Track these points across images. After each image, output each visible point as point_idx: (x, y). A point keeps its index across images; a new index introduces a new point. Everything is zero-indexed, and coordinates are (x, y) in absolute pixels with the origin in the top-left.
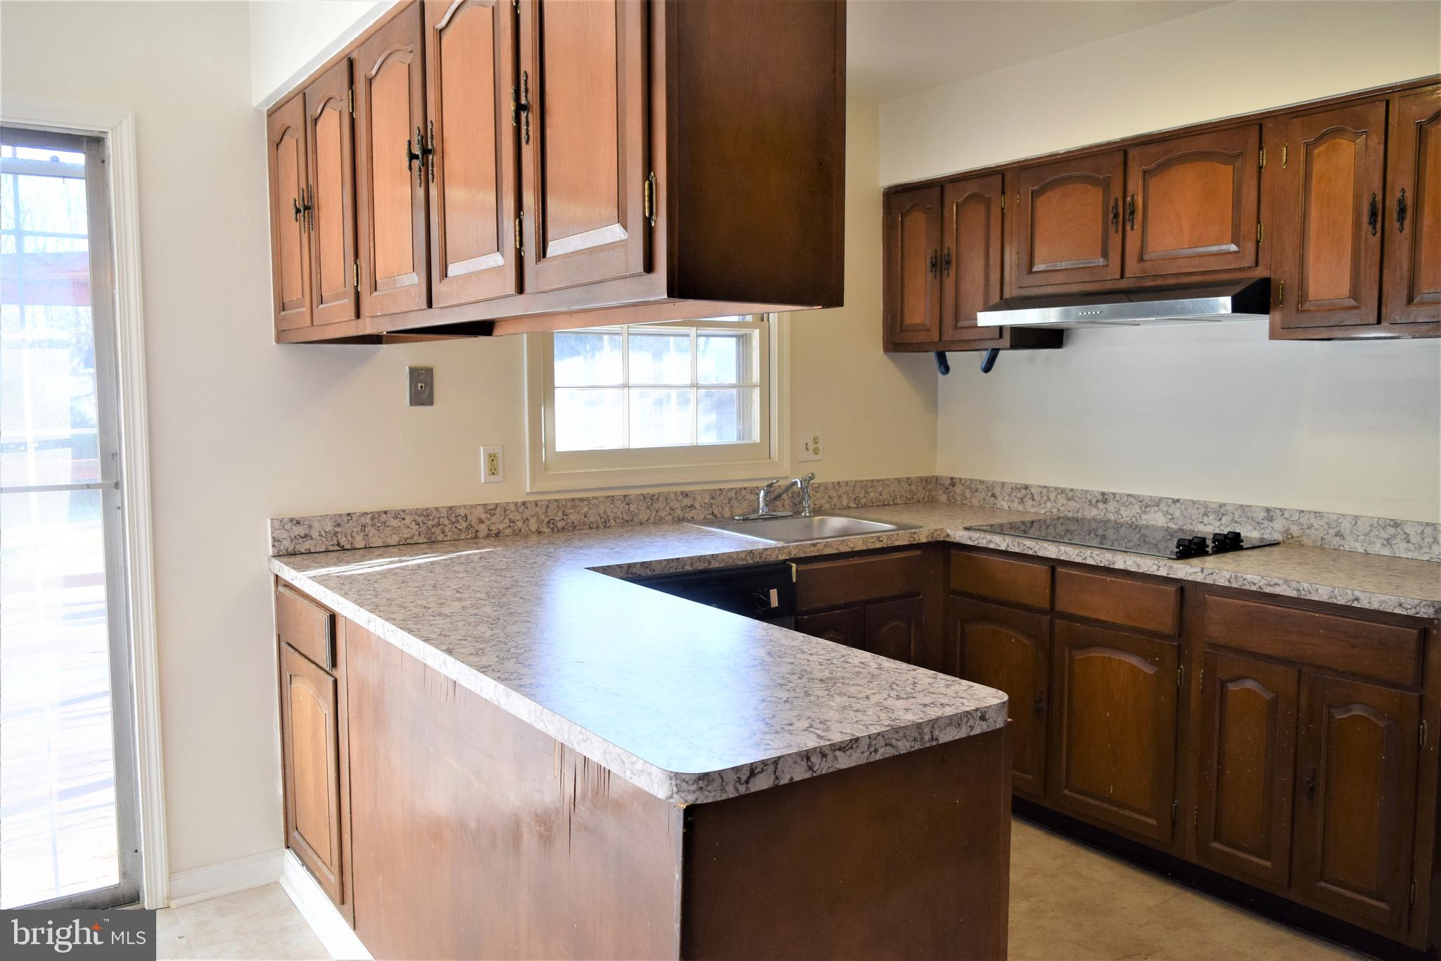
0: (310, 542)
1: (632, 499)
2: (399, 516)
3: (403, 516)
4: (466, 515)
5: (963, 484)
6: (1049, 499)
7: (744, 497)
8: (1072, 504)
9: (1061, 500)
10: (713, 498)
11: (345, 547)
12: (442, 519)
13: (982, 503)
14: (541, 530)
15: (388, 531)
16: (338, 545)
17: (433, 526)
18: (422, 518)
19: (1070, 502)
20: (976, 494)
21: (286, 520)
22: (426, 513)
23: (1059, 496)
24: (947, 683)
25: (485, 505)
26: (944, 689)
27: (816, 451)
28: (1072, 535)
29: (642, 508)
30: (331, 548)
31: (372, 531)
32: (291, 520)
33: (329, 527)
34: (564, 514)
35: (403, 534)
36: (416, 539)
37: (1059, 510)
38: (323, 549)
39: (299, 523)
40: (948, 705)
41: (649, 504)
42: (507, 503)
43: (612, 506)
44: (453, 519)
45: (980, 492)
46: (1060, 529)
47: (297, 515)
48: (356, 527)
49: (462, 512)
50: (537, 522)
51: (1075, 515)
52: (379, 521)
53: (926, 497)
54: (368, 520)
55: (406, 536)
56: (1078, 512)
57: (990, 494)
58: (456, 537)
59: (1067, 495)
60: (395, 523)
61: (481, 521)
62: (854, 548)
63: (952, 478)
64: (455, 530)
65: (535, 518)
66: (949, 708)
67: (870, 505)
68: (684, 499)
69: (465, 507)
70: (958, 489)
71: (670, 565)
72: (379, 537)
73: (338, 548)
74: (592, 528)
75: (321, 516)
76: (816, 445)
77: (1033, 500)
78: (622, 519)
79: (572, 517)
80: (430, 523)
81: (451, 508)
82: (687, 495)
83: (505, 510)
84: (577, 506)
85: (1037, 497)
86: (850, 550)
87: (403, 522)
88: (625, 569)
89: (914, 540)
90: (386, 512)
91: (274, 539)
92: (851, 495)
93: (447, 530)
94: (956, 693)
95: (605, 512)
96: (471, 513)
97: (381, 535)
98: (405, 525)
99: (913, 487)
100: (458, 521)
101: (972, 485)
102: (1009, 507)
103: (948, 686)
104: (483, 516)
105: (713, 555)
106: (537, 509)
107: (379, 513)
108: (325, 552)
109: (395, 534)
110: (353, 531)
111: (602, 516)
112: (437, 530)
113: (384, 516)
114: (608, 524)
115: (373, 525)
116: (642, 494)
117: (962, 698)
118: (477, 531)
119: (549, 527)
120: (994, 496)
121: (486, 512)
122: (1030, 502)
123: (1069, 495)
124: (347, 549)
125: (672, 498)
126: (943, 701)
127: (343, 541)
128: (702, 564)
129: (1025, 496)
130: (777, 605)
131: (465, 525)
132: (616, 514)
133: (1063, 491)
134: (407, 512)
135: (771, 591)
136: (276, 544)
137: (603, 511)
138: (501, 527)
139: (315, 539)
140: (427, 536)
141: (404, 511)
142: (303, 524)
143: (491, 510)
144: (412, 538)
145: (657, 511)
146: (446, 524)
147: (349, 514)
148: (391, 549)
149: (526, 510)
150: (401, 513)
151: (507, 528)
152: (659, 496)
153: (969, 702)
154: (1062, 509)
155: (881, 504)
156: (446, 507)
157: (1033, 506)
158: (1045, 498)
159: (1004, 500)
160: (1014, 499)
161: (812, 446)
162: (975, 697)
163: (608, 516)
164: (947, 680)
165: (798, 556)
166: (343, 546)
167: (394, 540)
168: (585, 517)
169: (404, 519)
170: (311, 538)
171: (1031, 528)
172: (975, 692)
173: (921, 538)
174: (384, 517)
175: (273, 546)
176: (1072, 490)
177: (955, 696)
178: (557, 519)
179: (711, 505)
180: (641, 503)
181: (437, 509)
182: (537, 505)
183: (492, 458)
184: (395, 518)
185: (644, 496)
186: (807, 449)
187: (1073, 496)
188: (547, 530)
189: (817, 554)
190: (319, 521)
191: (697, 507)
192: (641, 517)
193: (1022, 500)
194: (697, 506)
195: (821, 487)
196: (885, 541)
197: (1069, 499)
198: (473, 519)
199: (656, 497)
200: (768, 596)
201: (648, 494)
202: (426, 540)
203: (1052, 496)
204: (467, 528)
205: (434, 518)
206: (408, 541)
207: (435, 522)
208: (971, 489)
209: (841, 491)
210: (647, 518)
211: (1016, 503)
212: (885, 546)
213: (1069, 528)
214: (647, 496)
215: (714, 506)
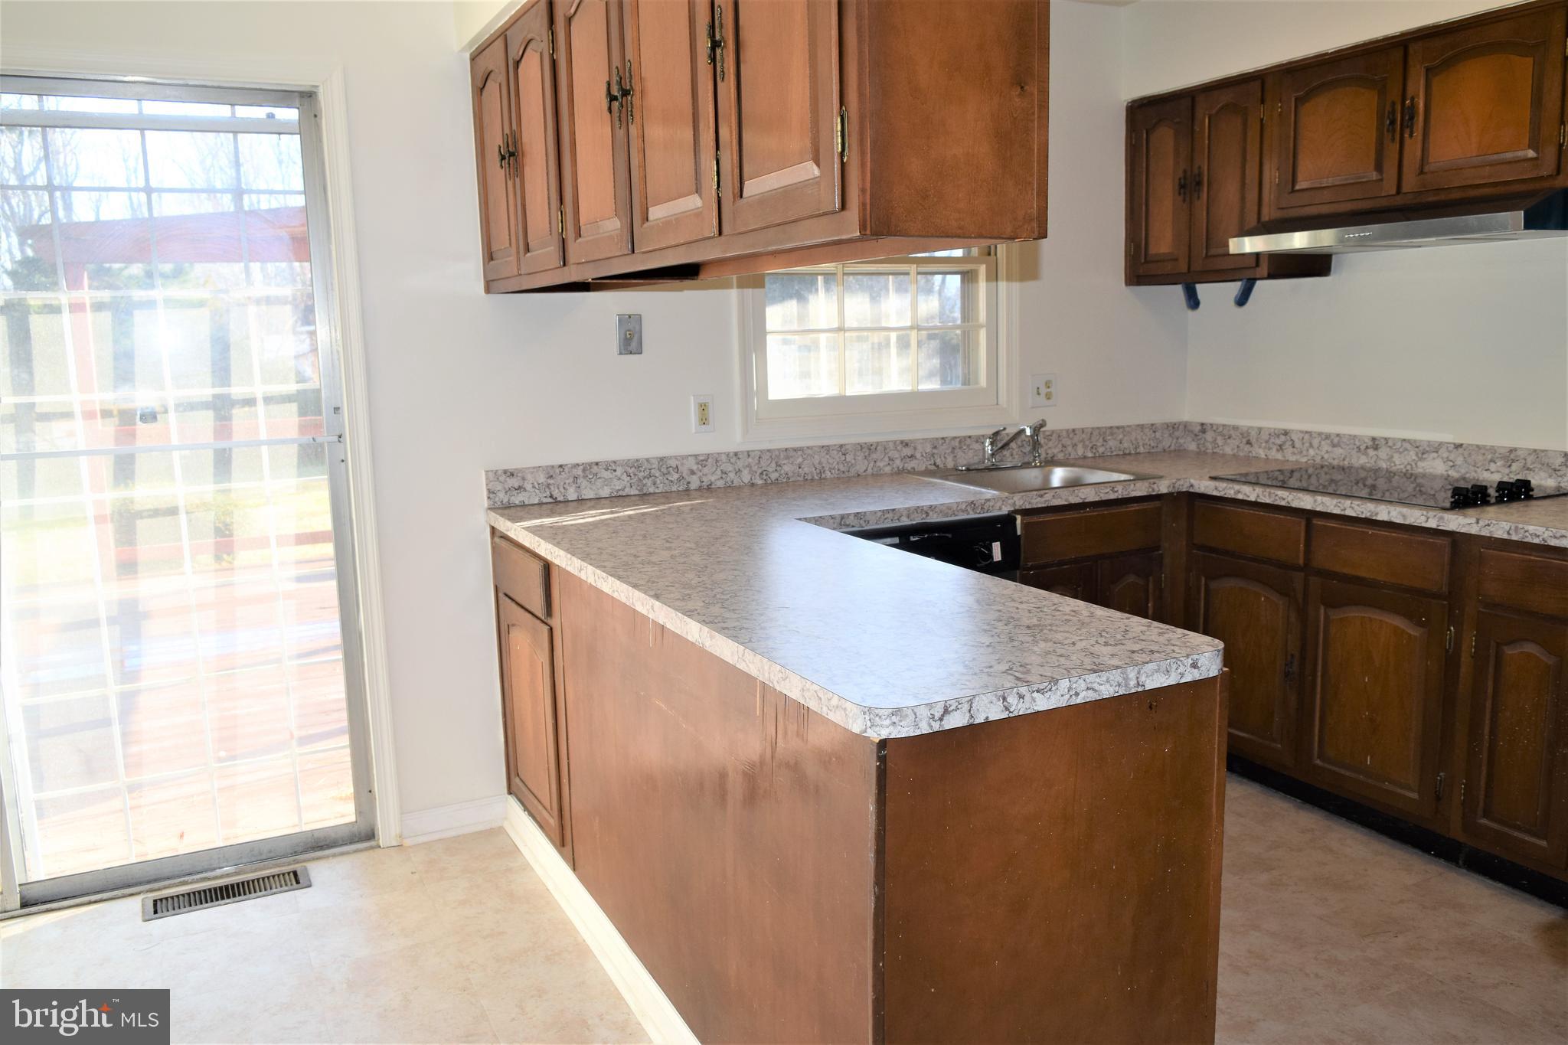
0: (524, 494)
1: (848, 449)
2: (610, 468)
3: (614, 468)
4: (677, 467)
5: (1215, 431)
6: (1311, 446)
7: (968, 446)
8: (1338, 451)
9: (1326, 446)
10: (935, 447)
11: (559, 499)
12: (653, 471)
13: (1235, 451)
14: (753, 481)
15: (599, 483)
16: (551, 497)
17: (644, 478)
18: (633, 469)
19: (1335, 449)
20: (1229, 441)
21: (500, 472)
22: (636, 464)
23: (1323, 443)
24: (1161, 631)
25: (696, 456)
26: (1157, 636)
27: (1048, 396)
28: (1336, 485)
29: (860, 458)
30: (545, 500)
31: (584, 483)
32: (505, 472)
33: (542, 478)
34: (778, 465)
35: (615, 485)
36: (628, 491)
37: (1322, 458)
38: (536, 502)
39: (513, 475)
40: (1158, 652)
41: (867, 454)
42: (718, 454)
43: (828, 457)
44: (665, 471)
45: (1234, 439)
46: (1324, 479)
47: (510, 466)
48: (568, 479)
49: (673, 463)
50: (749, 473)
51: (1341, 464)
52: (591, 472)
53: (1173, 445)
54: (579, 472)
55: (617, 488)
56: (1344, 460)
57: (1244, 441)
58: (667, 489)
59: (1332, 442)
60: (607, 474)
61: (693, 473)
62: (1085, 499)
63: (1202, 424)
64: (666, 481)
65: (748, 469)
66: (1158, 655)
67: (1109, 454)
68: (904, 449)
69: (676, 457)
70: (1209, 436)
71: (886, 517)
72: (591, 488)
73: (550, 500)
74: (807, 480)
75: (534, 468)
77: (1294, 447)
78: (839, 470)
79: (786, 468)
80: (641, 475)
81: (662, 459)
82: (907, 445)
83: (717, 461)
84: (792, 457)
85: (1298, 444)
86: (1081, 501)
87: (614, 473)
88: (838, 520)
89: (1153, 490)
90: (597, 464)
91: (490, 491)
92: (1087, 443)
93: (658, 482)
94: (1168, 641)
95: (820, 463)
96: (682, 464)
97: (594, 488)
98: (616, 476)
99: (1158, 435)
100: (669, 473)
101: (1225, 432)
102: (1266, 455)
103: (1160, 634)
104: (695, 468)
105: (931, 506)
106: (750, 460)
107: (590, 465)
108: (538, 504)
109: (606, 485)
110: (565, 483)
111: (817, 466)
112: (649, 482)
113: (596, 467)
114: (823, 476)
115: (585, 477)
116: (858, 444)
117: (1174, 645)
118: (689, 483)
119: (762, 479)
120: (1249, 443)
121: (698, 464)
122: (1291, 450)
123: (1334, 441)
124: (560, 502)
125: (892, 448)
126: (1152, 648)
127: (556, 493)
128: (920, 515)
129: (1285, 442)
130: (1000, 559)
131: (676, 476)
132: (832, 464)
133: (1328, 437)
134: (618, 462)
135: (993, 544)
136: (492, 496)
137: (817, 462)
138: (713, 479)
139: (529, 492)
140: (639, 488)
141: (615, 462)
142: (517, 476)
143: (702, 460)
144: (623, 490)
145: (875, 462)
146: (657, 475)
147: (561, 466)
148: (603, 501)
149: (738, 461)
150: (612, 465)
151: (718, 479)
152: (877, 446)
153: (1180, 649)
154: (1326, 456)
155: (1121, 453)
156: (657, 458)
157: (1294, 453)
158: (1307, 445)
159: (1260, 447)
160: (1271, 446)
162: (1188, 644)
163: (823, 467)
164: (1162, 629)
165: (1024, 508)
166: (556, 498)
167: (605, 492)
168: (800, 468)
169: (615, 471)
170: (525, 490)
171: (1290, 478)
172: (1189, 640)
173: (1161, 488)
174: (595, 469)
175: (489, 498)
176: (1338, 435)
177: (1166, 643)
178: (770, 470)
179: (933, 455)
180: (858, 453)
181: (648, 460)
182: (749, 456)
183: (703, 408)
184: (607, 469)
185: (861, 446)
187: (1339, 442)
188: (760, 482)
189: (1043, 505)
190: (532, 473)
191: (917, 457)
192: (858, 467)
193: (1281, 447)
194: (918, 455)
195: (1054, 435)
196: (1120, 492)
197: (1334, 446)
198: (684, 470)
199: (874, 447)
200: (990, 549)
201: (866, 443)
202: (637, 492)
203: (1315, 442)
204: (679, 480)
205: (645, 469)
206: (620, 493)
207: (646, 473)
208: (1224, 435)
209: (1076, 439)
210: (865, 468)
211: (1274, 449)
212: (1120, 497)
213: (1334, 478)
214: (864, 445)
215: (936, 457)
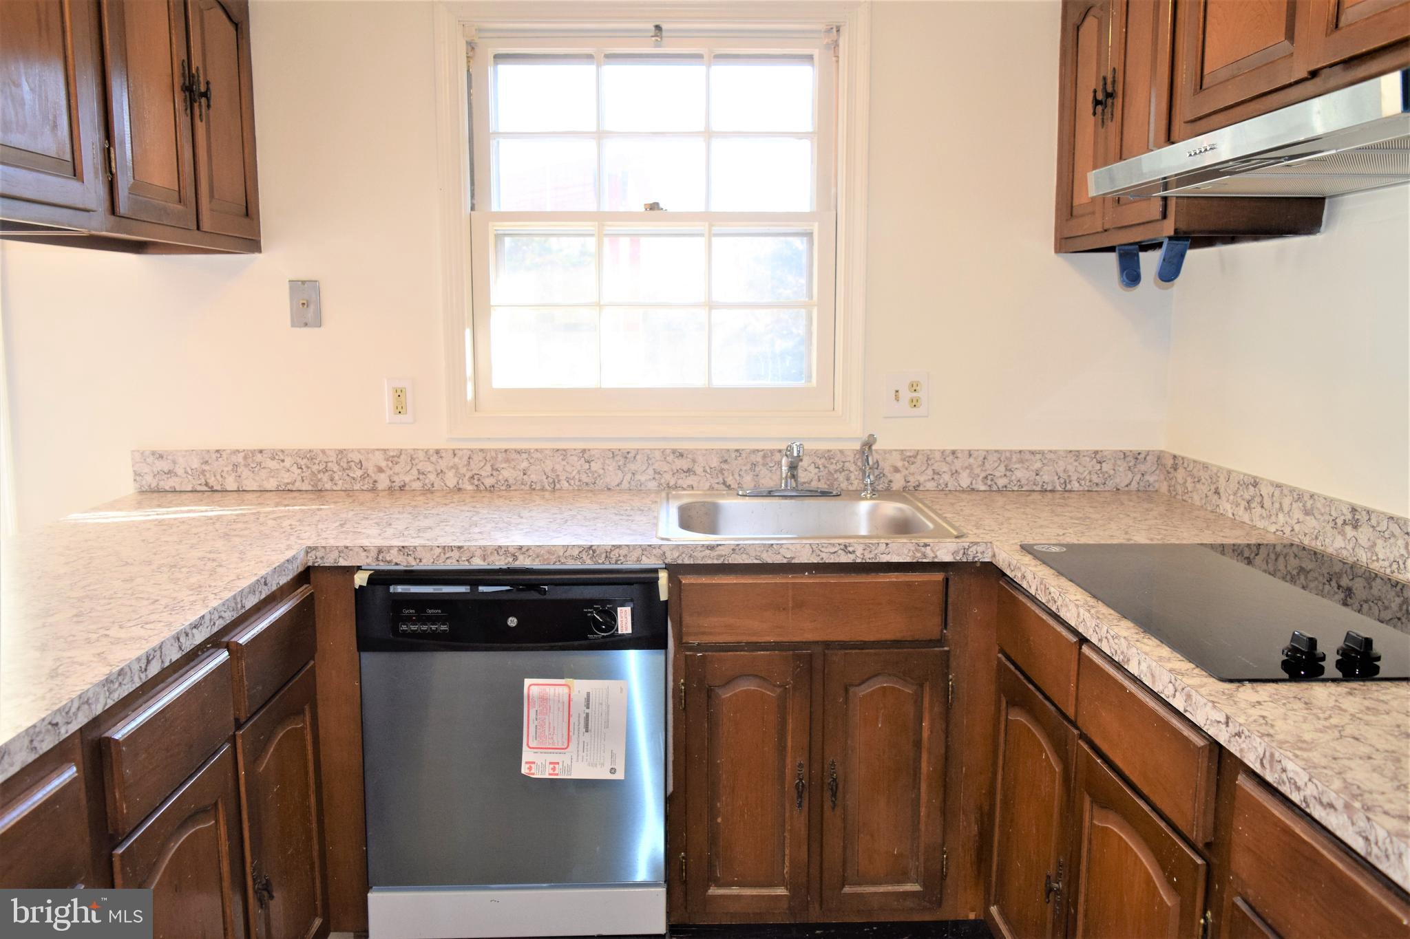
1: (594, 455)
2: (277, 457)
3: (282, 457)
4: (361, 462)
5: (1185, 468)
6: (1281, 509)
8: (1311, 522)
9: (1297, 514)
10: (726, 461)
11: (215, 488)
13: (1204, 501)
14: (461, 486)
15: (264, 473)
16: (207, 484)
19: (1308, 518)
20: (1198, 486)
21: (147, 453)
22: (310, 456)
23: (1295, 505)
25: (385, 450)
27: (914, 403)
28: (1306, 578)
29: (610, 468)
30: (199, 488)
31: (246, 473)
32: (153, 453)
33: (196, 464)
35: (283, 478)
36: (298, 485)
37: (1293, 530)
38: (190, 489)
41: (621, 463)
42: (414, 450)
43: (564, 463)
44: (345, 465)
45: (1203, 484)
46: (1294, 563)
47: (159, 447)
49: (356, 457)
50: (455, 476)
51: (1313, 544)
52: (253, 461)
53: (1134, 483)
54: (239, 458)
55: (286, 481)
56: (1317, 538)
57: (1213, 487)
58: (348, 486)
59: (1304, 506)
60: (273, 464)
61: (380, 470)
62: (793, 558)
63: (1175, 457)
64: (346, 478)
65: (454, 471)
68: (676, 460)
69: (359, 451)
70: (1180, 475)
72: (253, 479)
73: (205, 488)
74: (534, 489)
75: (186, 451)
76: (915, 394)
77: (1262, 507)
79: (506, 474)
81: (341, 452)
82: (681, 455)
83: (412, 459)
85: (1267, 503)
86: (785, 561)
87: (281, 464)
90: (261, 452)
91: (136, 474)
93: (337, 478)
95: (553, 470)
96: (367, 459)
97: (257, 478)
98: (284, 467)
100: (350, 468)
101: (1195, 471)
102: (1233, 515)
104: (383, 464)
106: (456, 460)
107: (253, 452)
108: (192, 491)
109: (273, 477)
110: (223, 471)
112: (325, 477)
113: (259, 455)
114: (558, 486)
115: (247, 466)
119: (473, 484)
120: (1217, 492)
121: (387, 460)
122: (1259, 510)
123: (1306, 501)
124: (217, 491)
127: (212, 481)
129: (1253, 497)
130: (630, 631)
131: (359, 473)
132: (571, 473)
133: (1299, 496)
134: (286, 452)
135: (619, 609)
136: (138, 478)
138: (407, 479)
139: (180, 476)
140: (312, 483)
141: (282, 451)
142: (167, 459)
143: (394, 457)
144: (293, 483)
145: (633, 474)
147: (217, 451)
149: (440, 460)
150: (280, 454)
151: (414, 480)
154: (1297, 528)
156: (335, 450)
157: (1262, 517)
158: (1277, 505)
159: (1228, 501)
160: (1239, 500)
161: (906, 395)
163: (558, 476)
166: (212, 487)
167: (271, 484)
168: (524, 474)
169: (283, 461)
171: (1257, 555)
174: (259, 457)
175: (135, 480)
176: (1312, 496)
178: (483, 473)
181: (323, 451)
182: (455, 455)
183: (399, 394)
184: (273, 459)
186: (897, 399)
187: (1312, 508)
188: (470, 487)
189: (716, 562)
190: (184, 456)
191: (697, 472)
192: (608, 480)
193: (1248, 508)
194: (699, 470)
197: (1307, 513)
200: (614, 618)
202: (310, 488)
203: (1287, 502)
204: (363, 477)
206: (290, 487)
208: (1193, 476)
209: (958, 465)
211: (1242, 508)
213: (1304, 565)
215: (726, 474)
